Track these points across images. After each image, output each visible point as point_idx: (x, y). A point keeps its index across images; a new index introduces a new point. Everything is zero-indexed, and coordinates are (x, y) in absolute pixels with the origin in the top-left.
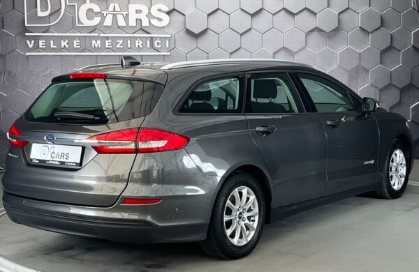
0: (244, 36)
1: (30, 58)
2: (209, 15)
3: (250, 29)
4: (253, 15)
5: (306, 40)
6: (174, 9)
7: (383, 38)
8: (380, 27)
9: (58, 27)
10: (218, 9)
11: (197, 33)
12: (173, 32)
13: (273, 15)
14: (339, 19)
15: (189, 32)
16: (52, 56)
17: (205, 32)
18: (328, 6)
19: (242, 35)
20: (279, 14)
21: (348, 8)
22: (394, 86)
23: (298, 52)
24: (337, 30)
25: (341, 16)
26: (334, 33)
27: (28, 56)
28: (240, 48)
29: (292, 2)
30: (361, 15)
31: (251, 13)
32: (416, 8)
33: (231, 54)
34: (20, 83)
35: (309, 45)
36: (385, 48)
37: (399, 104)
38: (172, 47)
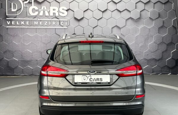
1: (8, 29)
2: (84, 12)
3: (102, 18)
4: (103, 12)
5: (126, 23)
6: (69, 9)
7: (159, 22)
8: (158, 18)
9: (20, 16)
10: (88, 9)
11: (79, 19)
12: (69, 18)
13: (112, 12)
14: (140, 14)
15: (75, 19)
16: (17, 28)
17: (82, 19)
18: (136, 8)
19: (98, 20)
20: (114, 11)
21: (144, 9)
22: (164, 43)
23: (122, 28)
24: (139, 18)
25: (141, 12)
26: (138, 20)
27: (7, 28)
28: (97, 26)
29: (120, 7)
30: (150, 12)
31: (102, 11)
32: (174, 10)
33: (93, 28)
34: (4, 39)
35: (127, 25)
36: (160, 26)
37: (166, 50)
38: (68, 25)
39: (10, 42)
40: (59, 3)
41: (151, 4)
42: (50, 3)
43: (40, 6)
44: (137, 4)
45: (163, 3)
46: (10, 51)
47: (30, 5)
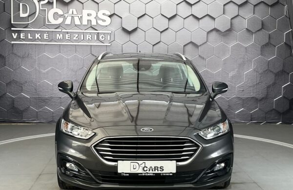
0: (163, 33)
1: (14, 46)
2: (138, 18)
3: (167, 29)
4: (170, 19)
5: (207, 37)
6: (114, 14)
7: (263, 36)
8: (261, 29)
9: (34, 24)
10: (145, 14)
11: (130, 30)
12: (113, 29)
13: (184, 19)
14: (231, 23)
15: (124, 30)
16: (29, 44)
17: (135, 30)
18: (224, 14)
19: (161, 32)
20: (188, 18)
21: (238, 15)
22: (271, 71)
23: (200, 45)
24: (230, 30)
25: (233, 20)
26: (227, 32)
27: (13, 44)
28: (160, 42)
29: (198, 10)
30: (248, 20)
31: (169, 17)
32: (288, 16)
33: (153, 45)
34: (7, 62)
35: (209, 40)
36: (264, 44)
37: (274, 84)
38: (112, 40)
39: (18, 67)
40: (98, 4)
41: (250, 7)
42: (83, 3)
43: (66, 8)
44: (227, 7)
45: (270, 4)
46: (17, 82)
47: (51, 6)
